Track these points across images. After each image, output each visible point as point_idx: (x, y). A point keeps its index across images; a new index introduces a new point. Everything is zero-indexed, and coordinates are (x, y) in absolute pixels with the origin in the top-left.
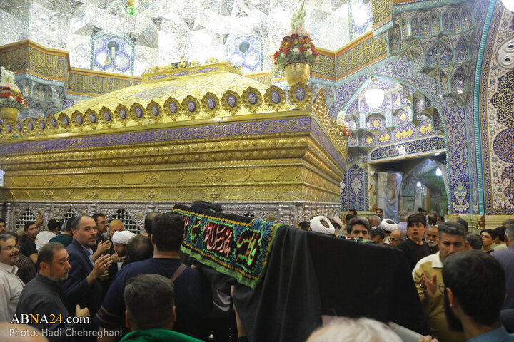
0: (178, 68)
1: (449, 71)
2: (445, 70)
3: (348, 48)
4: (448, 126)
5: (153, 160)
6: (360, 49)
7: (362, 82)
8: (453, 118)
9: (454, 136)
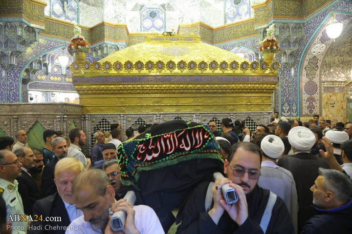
0: (171, 35)
1: (288, 52)
2: (286, 51)
3: (223, 28)
4: (282, 77)
5: (198, 91)
6: (231, 30)
7: (231, 48)
8: (284, 73)
9: (284, 81)
